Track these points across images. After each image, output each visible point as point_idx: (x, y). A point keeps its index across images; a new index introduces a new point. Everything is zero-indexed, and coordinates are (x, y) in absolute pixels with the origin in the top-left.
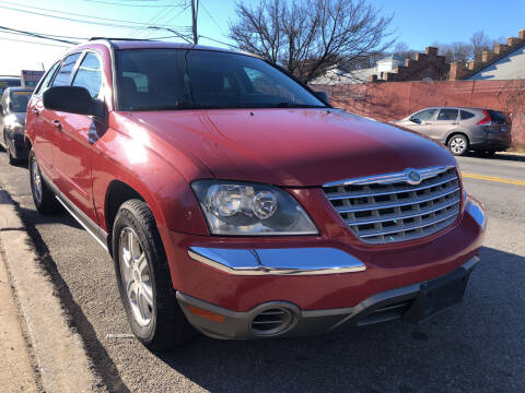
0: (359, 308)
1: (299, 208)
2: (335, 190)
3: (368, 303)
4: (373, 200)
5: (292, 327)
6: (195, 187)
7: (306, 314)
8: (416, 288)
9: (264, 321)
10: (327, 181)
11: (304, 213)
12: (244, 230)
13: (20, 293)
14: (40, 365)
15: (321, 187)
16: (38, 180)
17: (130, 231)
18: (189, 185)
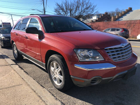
0: (115, 77)
1: (99, 54)
2: (107, 49)
3: (117, 75)
4: (115, 51)
5: (100, 82)
6: (75, 50)
7: (103, 79)
9: (94, 81)
10: (106, 47)
11: (101, 55)
12: (87, 60)
13: (25, 79)
14: (40, 95)
15: (104, 49)
16: (16, 52)
17: (54, 62)
18: (73, 50)
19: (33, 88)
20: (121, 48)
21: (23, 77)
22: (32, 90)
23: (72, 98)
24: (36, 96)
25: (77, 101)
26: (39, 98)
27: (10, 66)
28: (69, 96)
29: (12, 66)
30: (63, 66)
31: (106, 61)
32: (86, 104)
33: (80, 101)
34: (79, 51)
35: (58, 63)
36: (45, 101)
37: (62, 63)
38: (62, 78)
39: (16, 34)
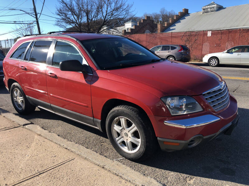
0: (218, 133)
1: (197, 103)
2: (204, 95)
4: (214, 96)
5: (198, 144)
6: (163, 100)
7: (205, 137)
8: (230, 124)
9: (192, 141)
10: (204, 92)
12: (180, 113)
13: (73, 150)
14: (117, 173)
15: (202, 94)
16: (20, 99)
17: (122, 118)
19: (98, 163)
21: (65, 146)
22: (97, 166)
23: (157, 169)
25: (167, 173)
26: (117, 177)
27: (23, 127)
28: (152, 168)
29: (26, 126)
30: (142, 124)
31: (206, 112)
32: (183, 176)
33: (172, 173)
34: (169, 100)
35: (133, 119)
36: (131, 181)
37: (140, 119)
38: (139, 141)
39: (22, 69)
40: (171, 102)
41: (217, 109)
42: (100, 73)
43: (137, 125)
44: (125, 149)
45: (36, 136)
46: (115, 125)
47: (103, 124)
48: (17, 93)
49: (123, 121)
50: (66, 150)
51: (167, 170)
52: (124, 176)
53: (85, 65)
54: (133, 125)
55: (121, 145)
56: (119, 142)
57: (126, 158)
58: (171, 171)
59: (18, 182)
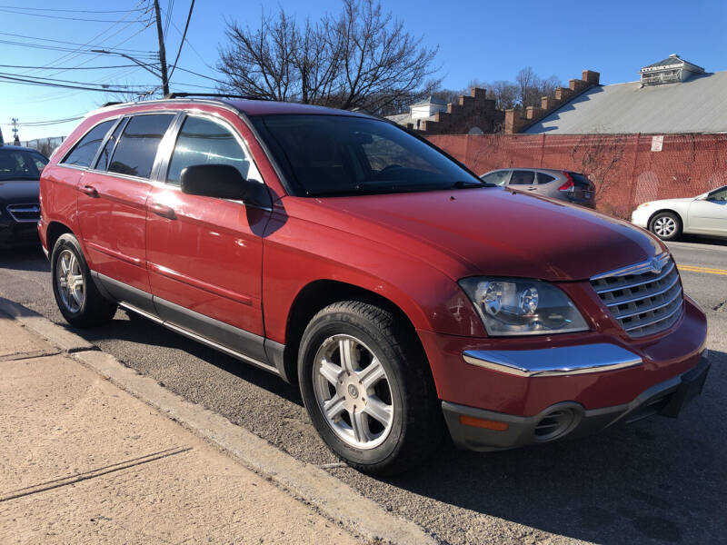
0: (634, 404)
1: (570, 304)
2: (596, 283)
3: (643, 397)
4: (629, 291)
6: (464, 286)
7: (589, 413)
8: (677, 381)
9: (548, 423)
10: (596, 273)
11: (575, 308)
12: (517, 330)
13: (192, 424)
14: (306, 497)
15: (588, 280)
16: (74, 282)
17: (344, 339)
18: (457, 283)
19: (256, 465)
20: (649, 275)
21: (172, 414)
22: (252, 473)
23: (439, 504)
24: (289, 501)
25: (466, 516)
26: (306, 510)
27: (68, 357)
28: (424, 499)
29: (77, 355)
30: (398, 356)
31: (601, 334)
32: (514, 528)
33: (482, 518)
34: (482, 291)
35: (373, 342)
36: (346, 523)
37: (395, 342)
38: (388, 413)
39: (87, 193)
40: (491, 298)
41: (636, 330)
42: (292, 206)
43: (386, 363)
44: (348, 437)
45: (97, 382)
46: (324, 362)
47: (290, 358)
48: (68, 264)
49: (346, 348)
50: (172, 423)
51: (466, 507)
52: (327, 509)
53: (254, 183)
54: (375, 362)
55: (338, 424)
56: (331, 414)
57: (350, 464)
58: (481, 512)
59: (11, 495)
